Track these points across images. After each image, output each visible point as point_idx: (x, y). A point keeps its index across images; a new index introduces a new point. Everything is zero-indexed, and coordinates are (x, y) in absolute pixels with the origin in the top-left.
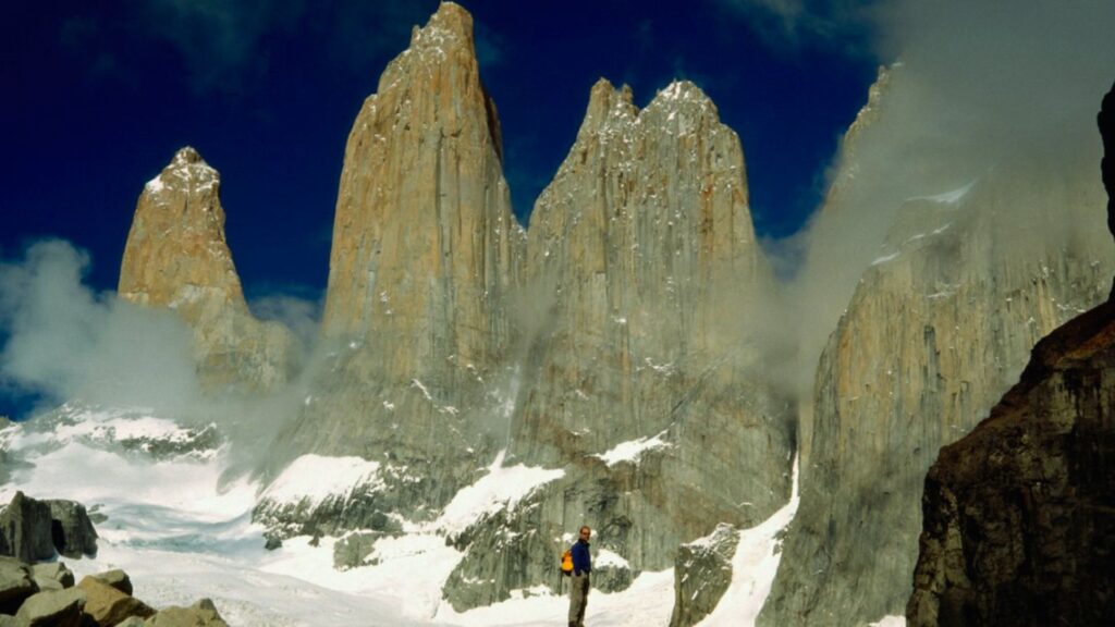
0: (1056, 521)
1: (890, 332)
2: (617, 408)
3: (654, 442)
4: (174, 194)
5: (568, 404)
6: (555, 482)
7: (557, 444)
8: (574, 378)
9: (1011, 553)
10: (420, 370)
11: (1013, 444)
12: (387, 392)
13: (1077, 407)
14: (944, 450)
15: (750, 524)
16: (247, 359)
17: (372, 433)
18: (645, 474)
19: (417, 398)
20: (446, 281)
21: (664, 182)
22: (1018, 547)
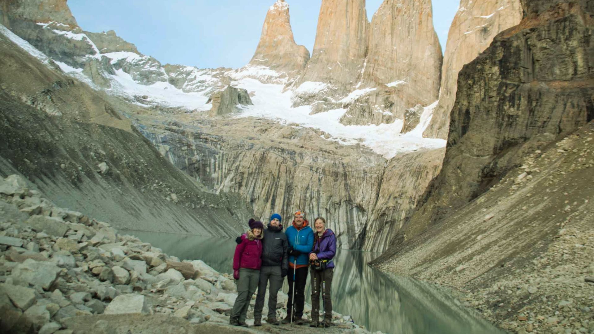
0: (495, 86)
1: (468, 53)
2: (392, 71)
3: (401, 82)
4: (277, 10)
5: (379, 70)
6: (374, 91)
7: (375, 81)
8: (381, 63)
9: (480, 95)
10: (339, 59)
11: (484, 63)
12: (329, 64)
13: (504, 52)
14: (464, 65)
15: (426, 105)
16: (294, 55)
17: (325, 76)
18: (398, 90)
19: (337, 67)
20: (348, 35)
21: (409, 10)
22: (482, 93)
